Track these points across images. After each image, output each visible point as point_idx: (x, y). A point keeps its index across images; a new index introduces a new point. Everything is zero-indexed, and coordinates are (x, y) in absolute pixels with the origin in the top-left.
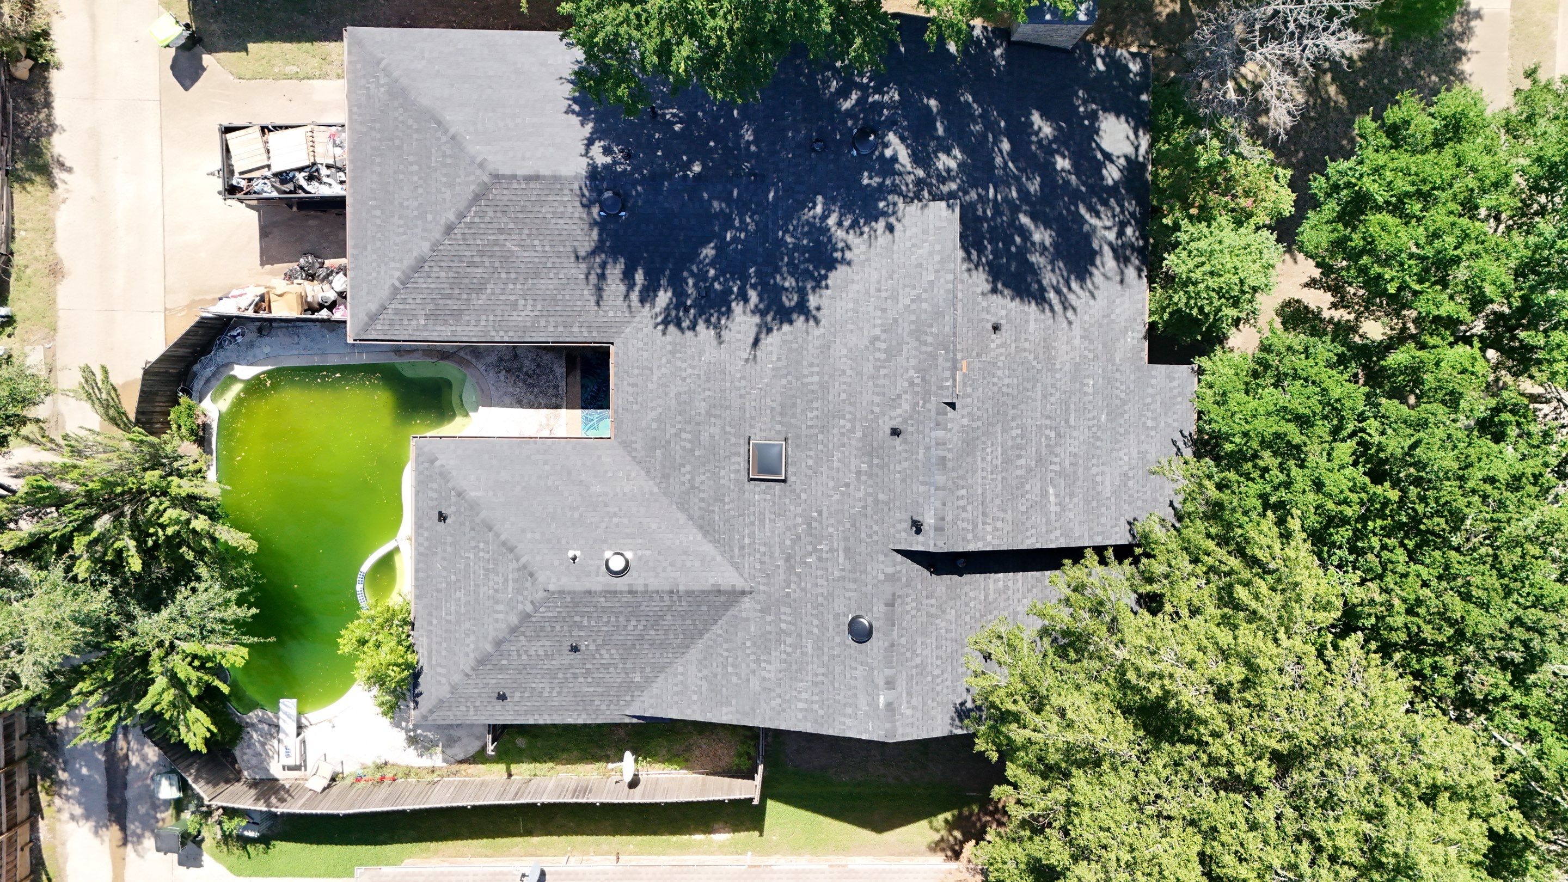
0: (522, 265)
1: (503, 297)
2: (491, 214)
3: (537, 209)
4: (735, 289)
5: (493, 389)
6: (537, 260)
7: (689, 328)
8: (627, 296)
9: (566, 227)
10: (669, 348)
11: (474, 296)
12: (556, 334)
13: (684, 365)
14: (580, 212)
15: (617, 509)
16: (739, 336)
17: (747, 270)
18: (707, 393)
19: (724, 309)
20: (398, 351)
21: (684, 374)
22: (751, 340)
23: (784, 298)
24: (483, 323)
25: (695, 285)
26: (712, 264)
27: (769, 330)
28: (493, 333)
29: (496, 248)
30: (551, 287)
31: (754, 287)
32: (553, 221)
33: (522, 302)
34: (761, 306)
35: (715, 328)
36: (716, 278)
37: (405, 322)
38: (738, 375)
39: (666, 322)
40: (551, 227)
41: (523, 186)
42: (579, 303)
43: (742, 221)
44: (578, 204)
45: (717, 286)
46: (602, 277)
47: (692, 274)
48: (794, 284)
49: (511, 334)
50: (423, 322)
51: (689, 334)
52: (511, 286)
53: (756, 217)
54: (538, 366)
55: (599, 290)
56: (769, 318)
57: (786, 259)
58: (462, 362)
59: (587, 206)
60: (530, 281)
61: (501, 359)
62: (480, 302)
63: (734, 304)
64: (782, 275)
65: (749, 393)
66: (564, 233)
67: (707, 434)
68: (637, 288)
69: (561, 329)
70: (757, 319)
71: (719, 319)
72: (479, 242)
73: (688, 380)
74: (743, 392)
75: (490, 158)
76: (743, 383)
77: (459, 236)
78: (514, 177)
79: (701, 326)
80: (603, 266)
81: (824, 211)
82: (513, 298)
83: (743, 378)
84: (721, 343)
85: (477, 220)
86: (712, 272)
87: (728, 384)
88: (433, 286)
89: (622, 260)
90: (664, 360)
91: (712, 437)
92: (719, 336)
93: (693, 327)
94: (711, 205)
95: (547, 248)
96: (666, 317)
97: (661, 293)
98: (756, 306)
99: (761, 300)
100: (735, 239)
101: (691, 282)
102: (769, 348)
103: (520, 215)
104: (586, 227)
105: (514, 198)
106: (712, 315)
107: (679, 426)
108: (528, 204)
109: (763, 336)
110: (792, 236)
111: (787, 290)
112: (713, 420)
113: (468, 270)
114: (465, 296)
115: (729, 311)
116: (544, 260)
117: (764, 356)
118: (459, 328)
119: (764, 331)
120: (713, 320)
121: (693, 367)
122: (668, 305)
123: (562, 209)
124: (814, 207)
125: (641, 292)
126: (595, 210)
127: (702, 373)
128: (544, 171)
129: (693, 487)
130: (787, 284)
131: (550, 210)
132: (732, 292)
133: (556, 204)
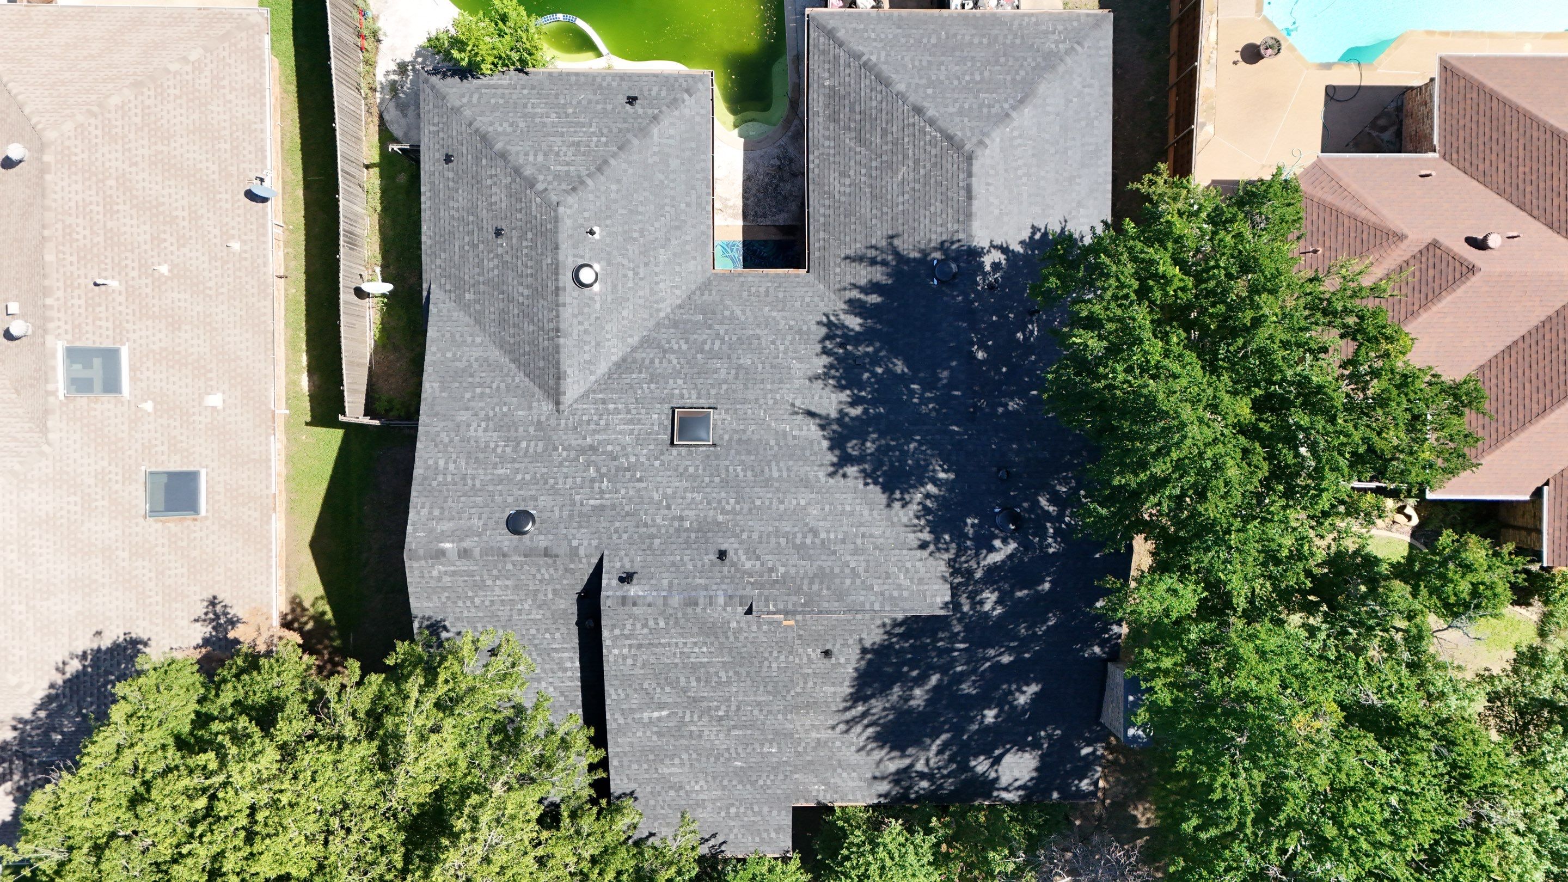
0: (884, 183)
1: (852, 163)
2: (934, 152)
3: (939, 197)
4: (863, 394)
5: (762, 152)
6: (889, 197)
7: (824, 348)
8: (854, 286)
9: (922, 226)
10: (805, 328)
11: (853, 135)
12: (817, 216)
13: (787, 343)
14: (936, 239)
16: (817, 398)
19: (843, 382)
20: (798, 59)
21: (778, 342)
22: (813, 409)
24: (827, 143)
25: (867, 354)
26: (888, 371)
27: (823, 427)
28: (816, 153)
29: (900, 157)
30: (863, 210)
31: (865, 411)
32: (927, 213)
33: (847, 181)
34: (847, 419)
35: (825, 374)
36: (874, 374)
37: (827, 66)
38: (778, 397)
39: (829, 325)
40: (922, 211)
41: (961, 184)
42: (847, 239)
43: (930, 400)
44: (944, 238)
45: (866, 375)
46: (873, 262)
47: (877, 351)
48: (869, 451)
49: (816, 171)
50: (827, 83)
51: (818, 348)
52: (863, 171)
53: (933, 414)
54: (785, 198)
55: (860, 259)
56: (835, 427)
57: (893, 443)
58: (788, 122)
59: (942, 247)
60: (868, 190)
61: (791, 160)
62: (847, 141)
63: (848, 392)
64: (877, 439)
65: (760, 407)
66: (916, 224)
67: (719, 365)
68: (862, 297)
69: (822, 220)
70: (834, 415)
71: (833, 377)
72: (906, 140)
73: (772, 347)
74: (762, 402)
75: (987, 152)
76: (771, 402)
77: (911, 120)
78: (970, 175)
79: (825, 360)
80: (884, 263)
81: (940, 480)
82: (852, 173)
83: (776, 402)
84: (810, 379)
85: (928, 138)
86: (879, 370)
87: (769, 387)
88: (863, 94)
89: (890, 282)
90: (792, 323)
91: (716, 371)
92: (817, 377)
93: (825, 352)
94: (945, 369)
95: (901, 207)
96: (835, 325)
97: (859, 320)
98: (847, 414)
99: (852, 419)
100: (912, 392)
101: (870, 349)
102: (805, 428)
103: (933, 180)
104: (923, 246)
105: (950, 175)
106: (837, 370)
107: (727, 338)
108: (944, 189)
109: (818, 421)
110: (915, 449)
111: (863, 444)
112: (733, 372)
113: (879, 129)
114: (852, 125)
115: (842, 388)
116: (889, 204)
117: (797, 422)
118: (821, 119)
119: (822, 422)
120: (833, 372)
121: (785, 353)
122: (847, 327)
123: (939, 222)
124: (944, 471)
125: (859, 300)
126: (938, 255)
127: (780, 361)
128: (976, 204)
129: (665, 352)
130: (868, 444)
131: (939, 211)
132: (860, 390)
133: (944, 216)
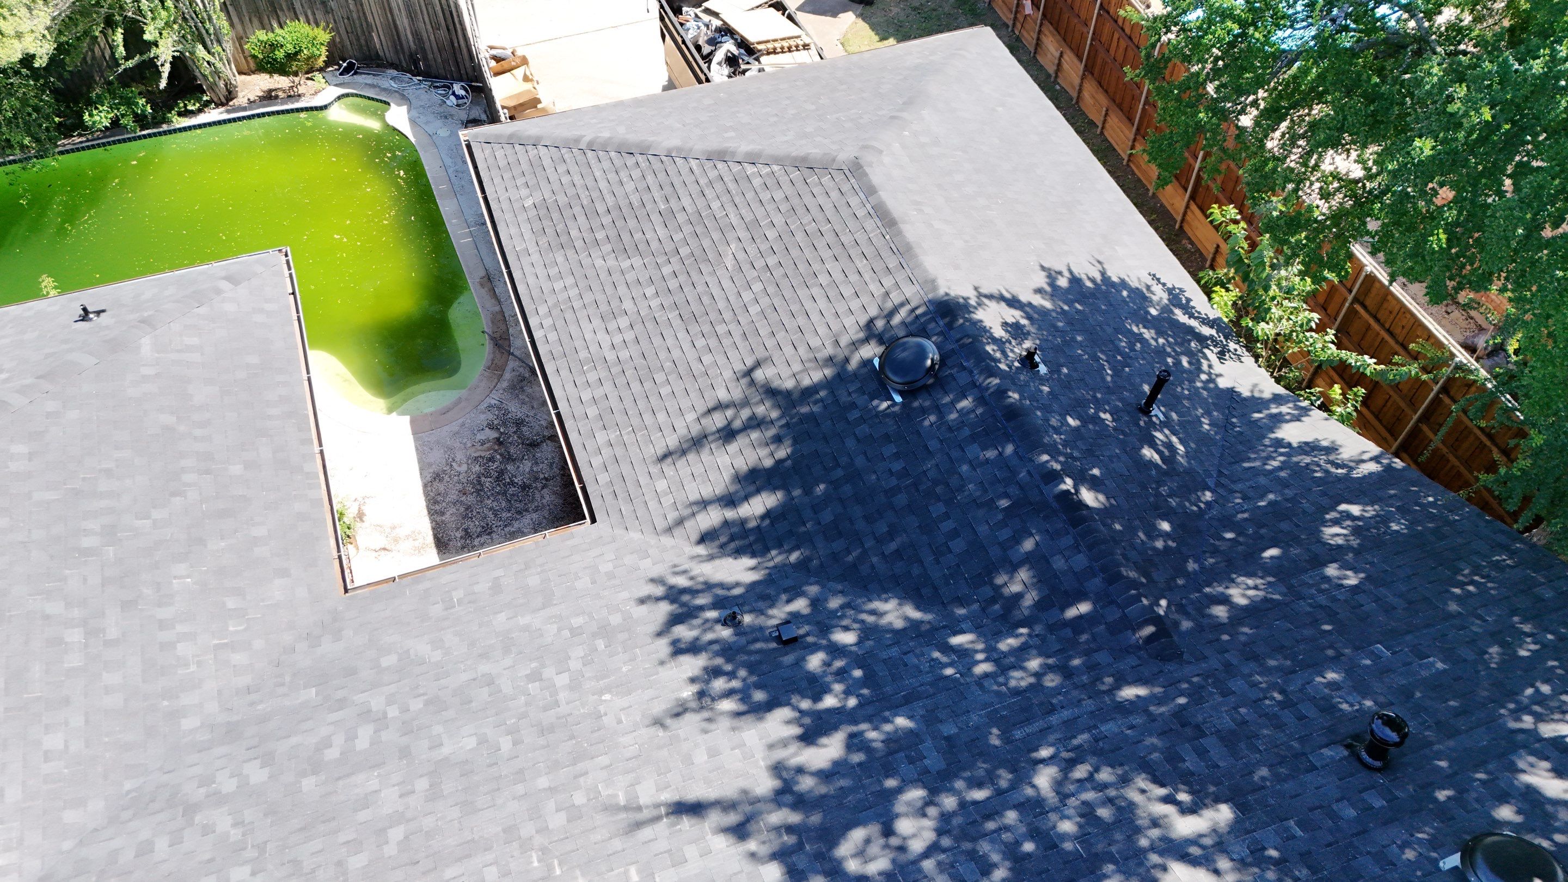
0: (701, 288)
1: (622, 289)
2: (778, 195)
3: (826, 254)
4: (829, 701)
6: (722, 304)
7: (675, 643)
8: (704, 504)
9: (815, 317)
10: (616, 619)
11: (607, 248)
12: (578, 411)
13: (574, 665)
14: (852, 328)
15: (113, 633)
16: (700, 757)
17: (897, 708)
18: (506, 744)
19: (759, 696)
20: (489, 280)
21: (548, 672)
22: (695, 793)
23: (857, 835)
24: (558, 286)
25: (795, 617)
26: (867, 632)
27: (740, 831)
28: (543, 310)
29: (716, 236)
30: (676, 353)
31: (855, 742)
32: (816, 291)
33: (623, 322)
34: (806, 784)
35: (701, 694)
36: (836, 650)
37: (520, 181)
38: (579, 798)
39: (673, 594)
40: (803, 292)
41: (861, 213)
42: (661, 417)
43: (1021, 652)
44: (873, 311)
45: (815, 662)
46: (728, 434)
47: (815, 603)
48: (917, 846)
49: (552, 337)
50: (528, 203)
51: (662, 647)
52: (650, 291)
53: (1051, 681)
54: (524, 487)
55: (697, 443)
56: (779, 817)
57: (979, 795)
58: (496, 369)
59: (870, 332)
60: (673, 315)
61: (519, 423)
62: (599, 262)
63: (784, 713)
64: (929, 803)
65: (526, 846)
66: (801, 321)
67: (374, 784)
68: (730, 514)
69: (592, 412)
70: (765, 784)
71: (729, 694)
72: (715, 205)
73: (533, 687)
74: (528, 829)
76: (557, 820)
77: (713, 174)
78: (871, 191)
79: (693, 665)
80: (755, 423)
81: (1194, 841)
82: (628, 305)
83: (574, 814)
84: (658, 722)
85: (757, 182)
86: (847, 638)
87: (543, 782)
88: (603, 184)
89: (782, 453)
90: (577, 621)
91: (366, 802)
92: (680, 711)
93: (678, 649)
94: (1013, 568)
95: (754, 309)
96: (684, 591)
97: (747, 562)
98: (800, 770)
99: (825, 775)
100: (963, 654)
101: (800, 605)
103: (800, 236)
104: (830, 350)
105: (830, 212)
106: (732, 675)
107: (393, 712)
108: (829, 237)
110: (1058, 785)
111: (888, 832)
112: (422, 784)
113: (655, 217)
114: (600, 235)
115: (759, 710)
116: (727, 315)
117: (662, 845)
118: (535, 257)
119: (732, 818)
120: (719, 684)
121: (574, 686)
122: (721, 585)
123: (847, 291)
124: (1186, 810)
125: (726, 523)
126: (871, 351)
127: (563, 709)
128: (912, 231)
129: (190, 809)
130: (904, 826)
131: (838, 276)
132: (817, 698)
133: (854, 277)
